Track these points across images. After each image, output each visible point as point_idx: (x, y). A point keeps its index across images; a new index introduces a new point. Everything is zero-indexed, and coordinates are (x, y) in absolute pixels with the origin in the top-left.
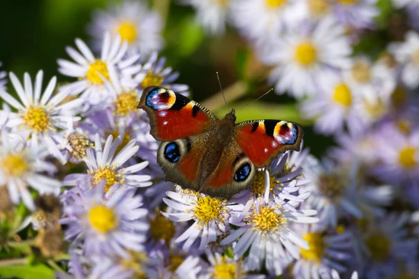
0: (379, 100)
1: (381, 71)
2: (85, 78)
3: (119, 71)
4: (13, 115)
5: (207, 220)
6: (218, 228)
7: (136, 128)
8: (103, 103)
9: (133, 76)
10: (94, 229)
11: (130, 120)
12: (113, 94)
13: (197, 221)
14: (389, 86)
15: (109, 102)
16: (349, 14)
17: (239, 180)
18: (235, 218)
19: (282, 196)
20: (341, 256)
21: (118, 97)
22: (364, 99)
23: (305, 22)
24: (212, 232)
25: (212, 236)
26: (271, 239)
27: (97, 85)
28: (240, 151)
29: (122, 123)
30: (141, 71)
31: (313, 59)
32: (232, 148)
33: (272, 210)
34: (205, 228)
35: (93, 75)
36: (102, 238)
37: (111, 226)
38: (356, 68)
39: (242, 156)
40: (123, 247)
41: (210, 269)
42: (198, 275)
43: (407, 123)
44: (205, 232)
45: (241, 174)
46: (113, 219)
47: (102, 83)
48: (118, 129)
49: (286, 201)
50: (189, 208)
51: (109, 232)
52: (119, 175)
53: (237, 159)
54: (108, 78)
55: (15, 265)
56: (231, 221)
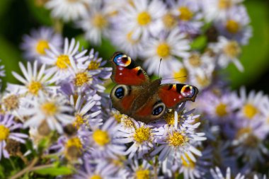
0: (206, 75)
1: (206, 59)
2: (55, 65)
3: (75, 60)
4: (21, 87)
5: (141, 141)
6: (148, 146)
7: (87, 93)
8: (68, 79)
9: (84, 63)
10: (97, 144)
11: (84, 88)
12: (73, 73)
13: (135, 143)
14: (211, 68)
15: (71, 78)
16: (186, 26)
17: (155, 114)
18: (158, 139)
19: (184, 126)
20: (206, 163)
21: (76, 75)
22: (197, 76)
23: (163, 31)
24: (145, 148)
25: (145, 151)
26: (179, 151)
27: (63, 69)
28: (159, 99)
29: (79, 90)
30: (88, 60)
31: (168, 54)
32: (154, 97)
33: (180, 134)
34: (140, 146)
35: (60, 63)
36: (102, 148)
37: (107, 141)
38: (192, 58)
39: (160, 102)
40: (113, 153)
41: (133, 174)
42: (128, 177)
43: (218, 91)
44: (140, 149)
45: (157, 111)
46: (107, 137)
47: (66, 67)
48: (77, 93)
49: (187, 128)
50: (131, 135)
51: (105, 145)
52: (85, 119)
53: (156, 103)
54: (69, 64)
55: (48, 168)
56: (155, 141)
